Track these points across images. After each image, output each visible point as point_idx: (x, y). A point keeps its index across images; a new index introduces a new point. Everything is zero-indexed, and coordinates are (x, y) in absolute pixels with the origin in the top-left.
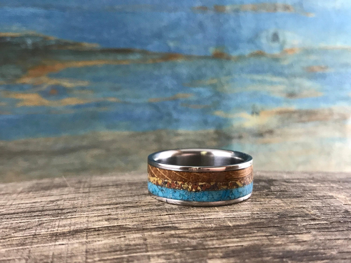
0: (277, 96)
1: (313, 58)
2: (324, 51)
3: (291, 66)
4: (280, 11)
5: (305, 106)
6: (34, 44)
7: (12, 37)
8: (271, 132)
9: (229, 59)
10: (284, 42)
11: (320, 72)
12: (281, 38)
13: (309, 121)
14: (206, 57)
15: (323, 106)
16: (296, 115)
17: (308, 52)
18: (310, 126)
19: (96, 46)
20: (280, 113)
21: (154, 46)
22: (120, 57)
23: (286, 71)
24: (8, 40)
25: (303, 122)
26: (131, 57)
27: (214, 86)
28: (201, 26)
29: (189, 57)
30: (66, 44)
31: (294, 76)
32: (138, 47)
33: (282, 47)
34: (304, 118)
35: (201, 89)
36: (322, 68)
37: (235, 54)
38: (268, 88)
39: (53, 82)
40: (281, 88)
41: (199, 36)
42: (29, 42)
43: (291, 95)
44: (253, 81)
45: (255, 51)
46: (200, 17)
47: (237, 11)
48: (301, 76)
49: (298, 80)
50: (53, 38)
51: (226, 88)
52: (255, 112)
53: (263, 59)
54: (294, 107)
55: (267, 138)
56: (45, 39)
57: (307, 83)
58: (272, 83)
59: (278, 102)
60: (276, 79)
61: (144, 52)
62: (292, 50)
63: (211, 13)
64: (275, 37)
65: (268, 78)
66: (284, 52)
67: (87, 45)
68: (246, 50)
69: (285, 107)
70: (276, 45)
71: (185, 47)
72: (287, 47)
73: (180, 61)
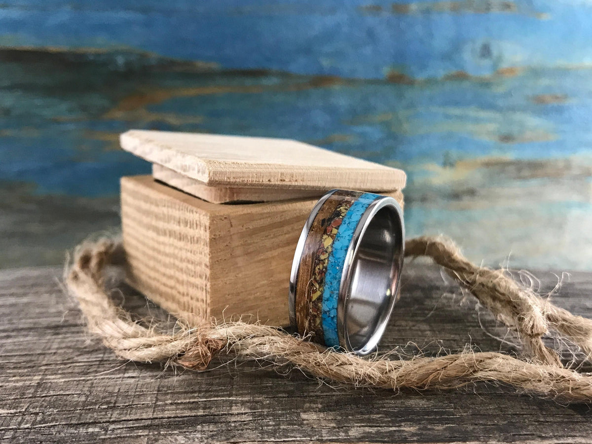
0: (485, 139)
1: (545, 82)
2: (563, 72)
3: (508, 94)
4: (495, 12)
5: (528, 154)
6: (128, 64)
7: (98, 55)
8: (472, 193)
9: (411, 83)
10: (500, 59)
11: (555, 104)
12: (495, 52)
13: (533, 176)
14: (376, 82)
15: (556, 156)
16: (511, 168)
17: (536, 72)
18: (534, 184)
19: (215, 66)
20: (487, 164)
21: (299, 66)
22: (249, 82)
23: (500, 103)
24: (91, 58)
25: (524, 178)
26: (265, 82)
27: (387, 124)
28: (371, 34)
29: (351, 81)
31: (513, 109)
32: (275, 67)
33: (495, 66)
34: (526, 173)
35: (368, 129)
36: (557, 98)
37: (421, 77)
38: (470, 127)
40: (492, 127)
41: (368, 51)
42: (120, 60)
43: (507, 138)
44: (447, 117)
45: (454, 71)
46: (371, 20)
47: (427, 12)
48: (524, 109)
49: (518, 116)
50: (155, 55)
51: (406, 126)
52: (448, 163)
53: (466, 84)
54: (510, 156)
55: (466, 201)
56: (143, 56)
57: (533, 122)
58: (477, 121)
59: (485, 148)
60: (483, 114)
61: (285, 75)
62: (511, 70)
63: (386, 15)
64: (486, 51)
65: (472, 112)
66: (499, 73)
67: (201, 65)
68: (440, 71)
69: (496, 155)
70: (486, 62)
72: (504, 66)
73: (336, 87)
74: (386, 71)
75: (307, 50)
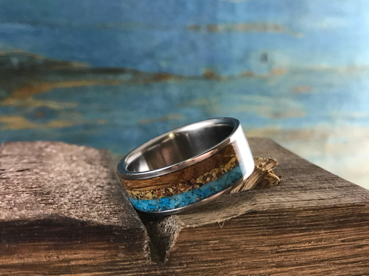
0: (264, 116)
1: (299, 78)
3: (277, 87)
4: (271, 31)
5: (289, 126)
6: (20, 64)
9: (219, 79)
10: (273, 62)
13: (292, 139)
14: (195, 78)
15: (306, 126)
19: (85, 65)
22: (110, 77)
23: (273, 92)
27: (203, 107)
28: (194, 46)
29: (180, 77)
30: (55, 63)
31: (280, 96)
33: (270, 68)
34: (288, 137)
35: (190, 111)
37: (225, 75)
38: (255, 108)
39: (39, 104)
40: (267, 108)
42: (15, 61)
43: (277, 115)
44: (241, 102)
45: (245, 71)
46: (193, 36)
47: (229, 31)
48: (286, 96)
49: (283, 101)
50: (41, 57)
51: (215, 108)
53: (251, 80)
54: (279, 127)
56: (31, 58)
57: (292, 104)
58: (258, 104)
59: (263, 122)
60: (262, 100)
62: (279, 71)
63: (203, 32)
64: (265, 58)
65: (256, 98)
67: (76, 65)
68: (236, 71)
69: (270, 127)
70: (265, 66)
71: (176, 68)
72: (276, 67)
73: (171, 82)
74: (203, 71)
75: (151, 55)
